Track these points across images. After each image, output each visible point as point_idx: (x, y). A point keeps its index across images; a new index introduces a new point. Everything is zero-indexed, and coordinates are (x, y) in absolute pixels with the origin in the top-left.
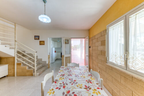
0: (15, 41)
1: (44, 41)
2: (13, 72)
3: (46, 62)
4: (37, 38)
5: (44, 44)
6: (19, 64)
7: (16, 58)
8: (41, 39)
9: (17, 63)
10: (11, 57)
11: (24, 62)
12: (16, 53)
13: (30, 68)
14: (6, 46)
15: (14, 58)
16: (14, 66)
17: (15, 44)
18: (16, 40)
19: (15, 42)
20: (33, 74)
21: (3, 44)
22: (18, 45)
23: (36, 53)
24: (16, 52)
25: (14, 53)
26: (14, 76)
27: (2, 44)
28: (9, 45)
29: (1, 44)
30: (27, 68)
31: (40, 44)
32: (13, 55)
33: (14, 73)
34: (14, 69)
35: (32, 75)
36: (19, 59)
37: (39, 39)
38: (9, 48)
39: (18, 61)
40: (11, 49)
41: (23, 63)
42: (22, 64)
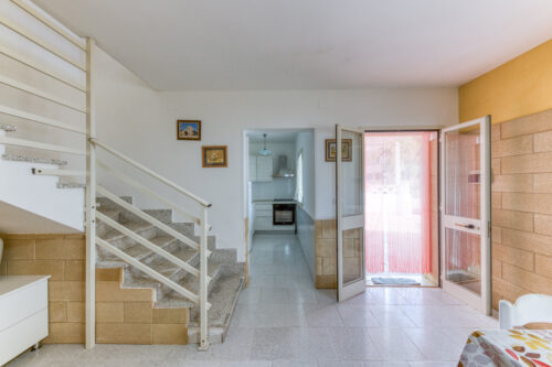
0: (89, 140)
1: (224, 149)
2: (73, 319)
3: (233, 253)
4: (190, 129)
5: (224, 164)
6: (108, 276)
7: (93, 240)
8: (209, 139)
9: (97, 270)
10: (64, 236)
11: (135, 262)
12: (94, 214)
13: (169, 295)
14: (38, 166)
15: (84, 238)
16: (83, 287)
17: (88, 159)
18: (93, 135)
19: (88, 148)
20: (191, 332)
21: (19, 158)
22: (100, 164)
23: (206, 210)
24: (93, 203)
25: (81, 209)
26: (83, 343)
27: (14, 155)
28: (54, 162)
29: (5, 157)
30: (155, 296)
31: (205, 164)
32: (78, 225)
33: (83, 323)
34: (83, 300)
35: (183, 339)
36: (105, 244)
37: (199, 139)
38: (56, 179)
39: (102, 256)
40: (64, 185)
41: (130, 268)
42: (124, 274)
